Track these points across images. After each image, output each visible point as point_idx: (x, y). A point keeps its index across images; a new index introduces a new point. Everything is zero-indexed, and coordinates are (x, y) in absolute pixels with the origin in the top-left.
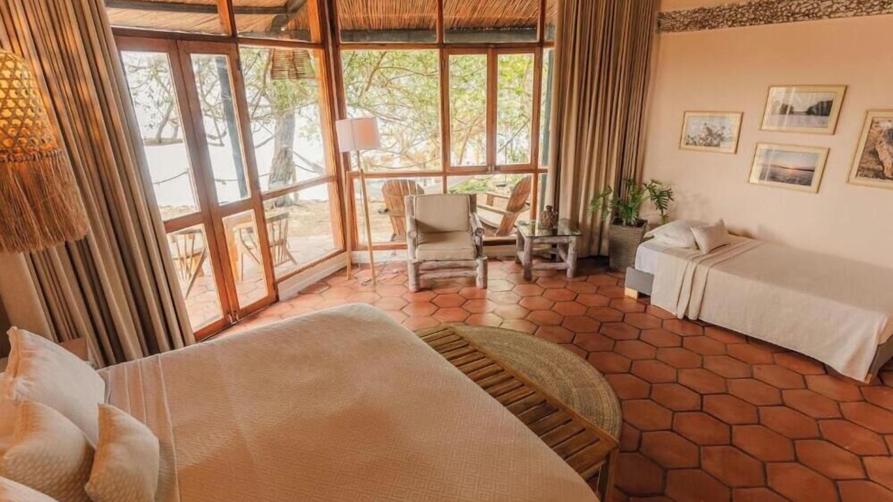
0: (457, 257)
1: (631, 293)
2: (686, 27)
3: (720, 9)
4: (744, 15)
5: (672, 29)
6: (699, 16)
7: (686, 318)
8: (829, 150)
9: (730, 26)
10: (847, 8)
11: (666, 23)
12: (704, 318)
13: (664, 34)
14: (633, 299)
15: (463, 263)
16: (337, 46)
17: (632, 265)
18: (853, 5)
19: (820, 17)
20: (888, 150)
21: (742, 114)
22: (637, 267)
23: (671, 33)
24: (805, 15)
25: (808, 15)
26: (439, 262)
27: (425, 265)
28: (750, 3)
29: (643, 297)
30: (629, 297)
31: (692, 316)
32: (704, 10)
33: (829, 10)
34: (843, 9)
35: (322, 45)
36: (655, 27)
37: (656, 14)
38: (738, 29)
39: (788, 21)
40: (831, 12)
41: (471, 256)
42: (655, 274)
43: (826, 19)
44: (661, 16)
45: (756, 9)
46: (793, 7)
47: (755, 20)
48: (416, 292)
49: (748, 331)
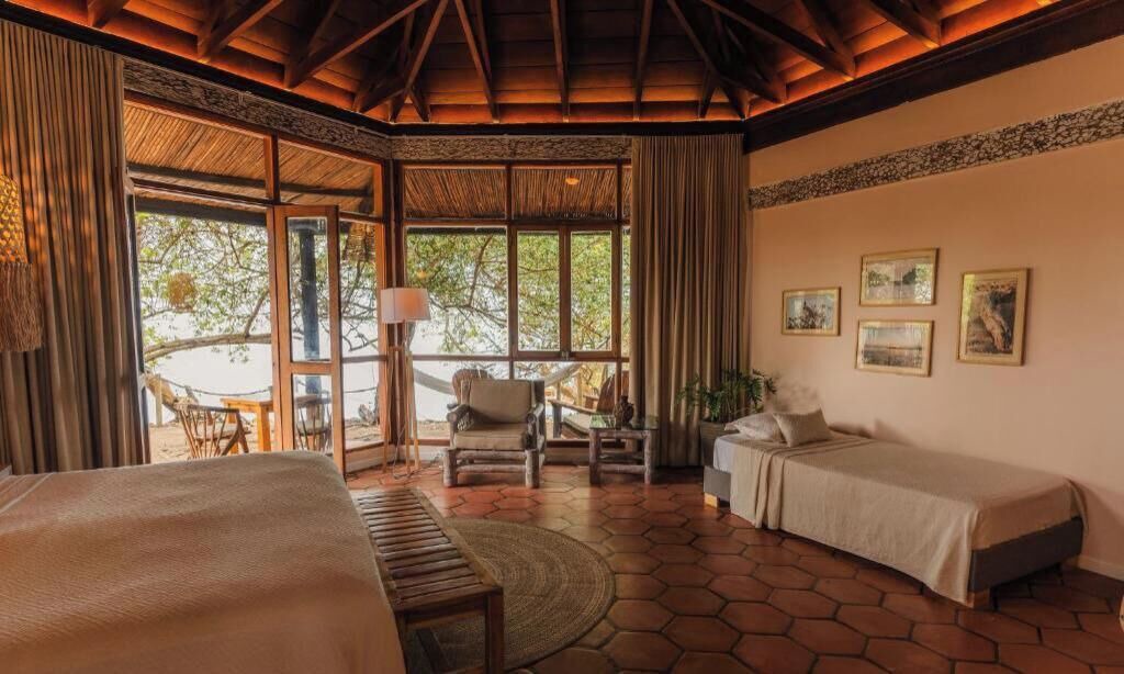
0: (501, 447)
1: (711, 500)
2: (775, 202)
3: (805, 180)
4: (826, 184)
5: (762, 205)
6: (785, 190)
7: (764, 526)
8: (933, 323)
9: (816, 196)
10: (922, 167)
11: (756, 200)
12: (787, 527)
13: (755, 211)
14: (713, 507)
15: (508, 455)
16: (399, 222)
17: (711, 463)
18: (927, 164)
19: (898, 179)
20: (993, 318)
21: (840, 289)
22: (715, 465)
23: (762, 210)
24: (883, 178)
25: (886, 178)
26: (480, 452)
27: (462, 454)
28: (830, 172)
29: (724, 504)
30: (709, 505)
31: (771, 524)
32: (789, 182)
33: (906, 170)
34: (918, 168)
35: (384, 220)
36: (747, 205)
37: (745, 192)
38: (823, 199)
39: (869, 186)
40: (908, 173)
41: (518, 447)
42: (731, 471)
43: (904, 182)
44: (751, 192)
45: (837, 177)
46: (871, 171)
47: (837, 189)
48: (450, 487)
49: (832, 540)
